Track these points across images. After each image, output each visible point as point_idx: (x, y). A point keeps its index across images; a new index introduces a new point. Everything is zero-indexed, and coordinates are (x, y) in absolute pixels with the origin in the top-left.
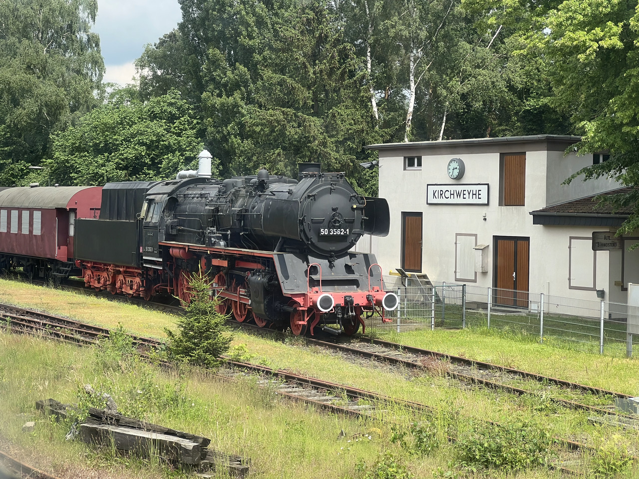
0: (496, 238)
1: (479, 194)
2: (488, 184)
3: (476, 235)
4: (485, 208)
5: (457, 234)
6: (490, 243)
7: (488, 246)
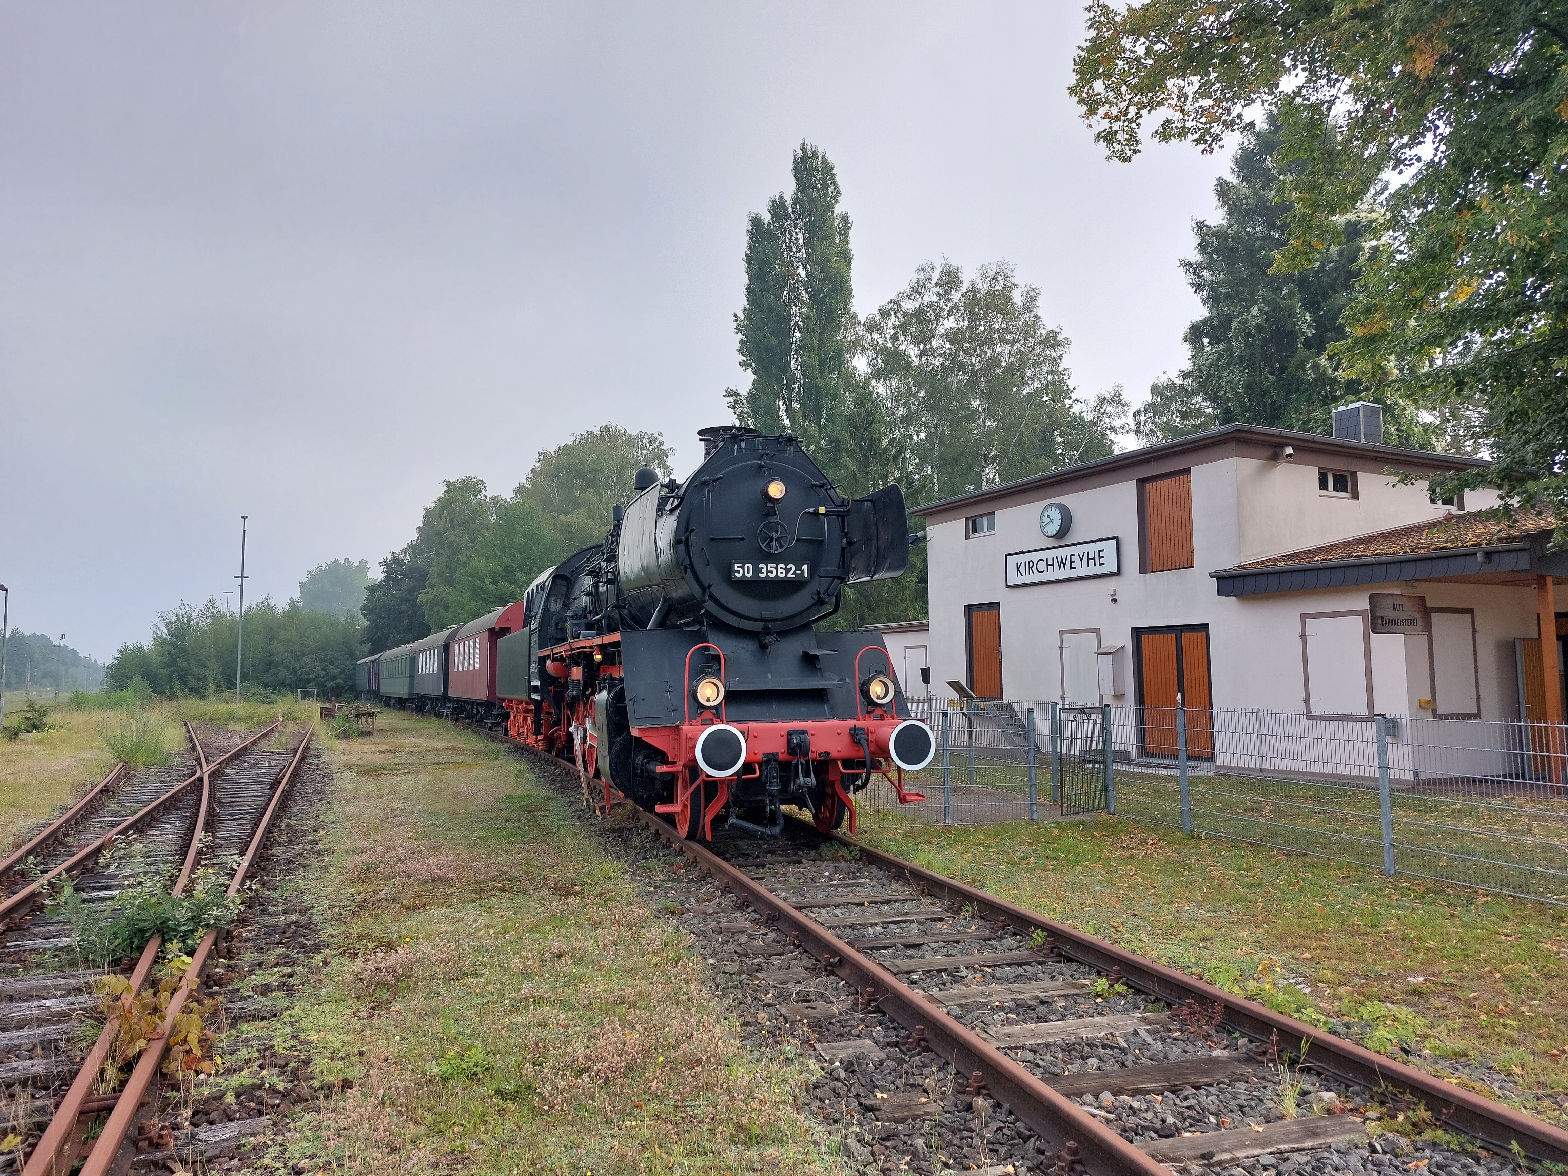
0: (1138, 632)
1: (1100, 558)
2: (1116, 538)
3: (1098, 631)
4: (1113, 581)
5: (1062, 633)
6: (1127, 641)
7: (1123, 647)
